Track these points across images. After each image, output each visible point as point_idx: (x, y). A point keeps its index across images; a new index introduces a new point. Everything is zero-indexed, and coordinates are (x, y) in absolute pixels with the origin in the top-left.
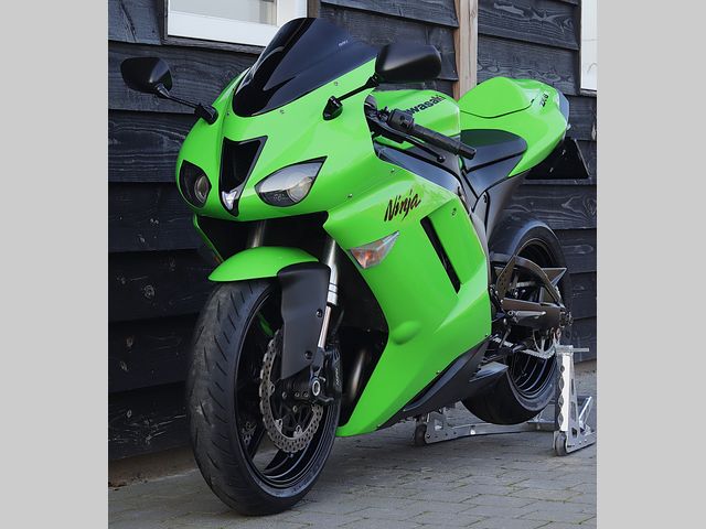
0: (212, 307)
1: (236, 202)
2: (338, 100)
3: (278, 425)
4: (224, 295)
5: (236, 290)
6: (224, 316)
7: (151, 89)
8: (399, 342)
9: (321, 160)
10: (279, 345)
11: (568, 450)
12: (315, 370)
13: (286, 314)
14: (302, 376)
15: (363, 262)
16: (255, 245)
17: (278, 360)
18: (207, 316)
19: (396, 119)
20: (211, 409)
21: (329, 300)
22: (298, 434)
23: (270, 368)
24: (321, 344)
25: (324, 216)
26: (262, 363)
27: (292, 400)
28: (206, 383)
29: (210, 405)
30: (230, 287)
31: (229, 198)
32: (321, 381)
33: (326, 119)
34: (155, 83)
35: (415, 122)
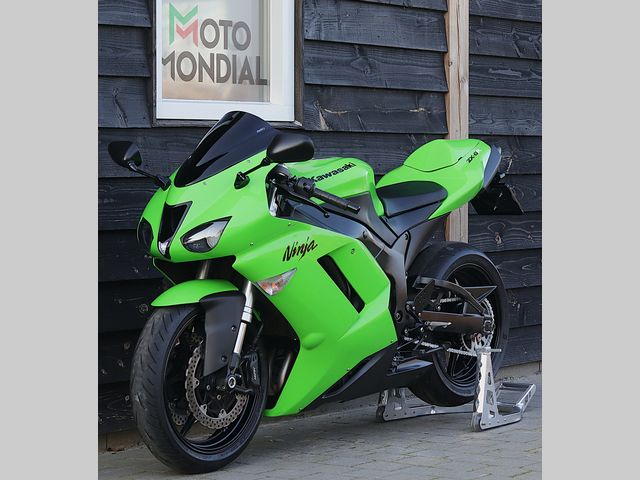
0: (149, 325)
1: (168, 249)
2: (244, 175)
3: (203, 409)
4: (158, 316)
5: (167, 312)
6: (155, 332)
7: (125, 165)
8: (310, 348)
9: (227, 219)
10: (203, 351)
11: (483, 427)
12: (232, 369)
13: (209, 329)
14: (221, 373)
15: (270, 291)
16: (201, 277)
17: (202, 362)
18: (145, 331)
19: (300, 185)
20: (145, 398)
21: (243, 319)
22: (223, 415)
23: (194, 369)
24: (237, 350)
25: (233, 258)
26: (188, 365)
27: (214, 391)
28: (141, 379)
29: (144, 395)
30: (163, 311)
31: (163, 247)
32: (237, 378)
33: (237, 188)
34: (127, 160)
35: (316, 186)
